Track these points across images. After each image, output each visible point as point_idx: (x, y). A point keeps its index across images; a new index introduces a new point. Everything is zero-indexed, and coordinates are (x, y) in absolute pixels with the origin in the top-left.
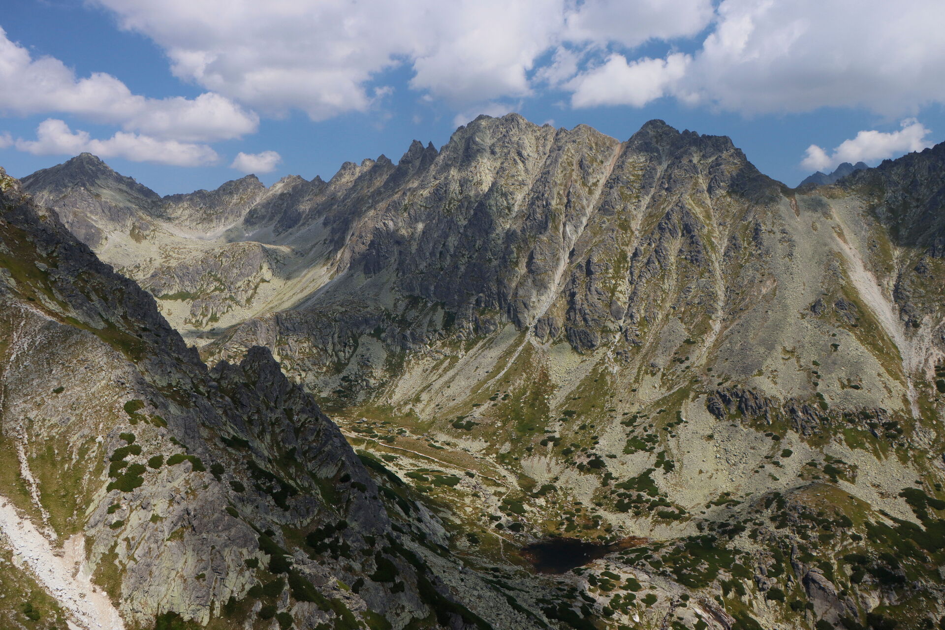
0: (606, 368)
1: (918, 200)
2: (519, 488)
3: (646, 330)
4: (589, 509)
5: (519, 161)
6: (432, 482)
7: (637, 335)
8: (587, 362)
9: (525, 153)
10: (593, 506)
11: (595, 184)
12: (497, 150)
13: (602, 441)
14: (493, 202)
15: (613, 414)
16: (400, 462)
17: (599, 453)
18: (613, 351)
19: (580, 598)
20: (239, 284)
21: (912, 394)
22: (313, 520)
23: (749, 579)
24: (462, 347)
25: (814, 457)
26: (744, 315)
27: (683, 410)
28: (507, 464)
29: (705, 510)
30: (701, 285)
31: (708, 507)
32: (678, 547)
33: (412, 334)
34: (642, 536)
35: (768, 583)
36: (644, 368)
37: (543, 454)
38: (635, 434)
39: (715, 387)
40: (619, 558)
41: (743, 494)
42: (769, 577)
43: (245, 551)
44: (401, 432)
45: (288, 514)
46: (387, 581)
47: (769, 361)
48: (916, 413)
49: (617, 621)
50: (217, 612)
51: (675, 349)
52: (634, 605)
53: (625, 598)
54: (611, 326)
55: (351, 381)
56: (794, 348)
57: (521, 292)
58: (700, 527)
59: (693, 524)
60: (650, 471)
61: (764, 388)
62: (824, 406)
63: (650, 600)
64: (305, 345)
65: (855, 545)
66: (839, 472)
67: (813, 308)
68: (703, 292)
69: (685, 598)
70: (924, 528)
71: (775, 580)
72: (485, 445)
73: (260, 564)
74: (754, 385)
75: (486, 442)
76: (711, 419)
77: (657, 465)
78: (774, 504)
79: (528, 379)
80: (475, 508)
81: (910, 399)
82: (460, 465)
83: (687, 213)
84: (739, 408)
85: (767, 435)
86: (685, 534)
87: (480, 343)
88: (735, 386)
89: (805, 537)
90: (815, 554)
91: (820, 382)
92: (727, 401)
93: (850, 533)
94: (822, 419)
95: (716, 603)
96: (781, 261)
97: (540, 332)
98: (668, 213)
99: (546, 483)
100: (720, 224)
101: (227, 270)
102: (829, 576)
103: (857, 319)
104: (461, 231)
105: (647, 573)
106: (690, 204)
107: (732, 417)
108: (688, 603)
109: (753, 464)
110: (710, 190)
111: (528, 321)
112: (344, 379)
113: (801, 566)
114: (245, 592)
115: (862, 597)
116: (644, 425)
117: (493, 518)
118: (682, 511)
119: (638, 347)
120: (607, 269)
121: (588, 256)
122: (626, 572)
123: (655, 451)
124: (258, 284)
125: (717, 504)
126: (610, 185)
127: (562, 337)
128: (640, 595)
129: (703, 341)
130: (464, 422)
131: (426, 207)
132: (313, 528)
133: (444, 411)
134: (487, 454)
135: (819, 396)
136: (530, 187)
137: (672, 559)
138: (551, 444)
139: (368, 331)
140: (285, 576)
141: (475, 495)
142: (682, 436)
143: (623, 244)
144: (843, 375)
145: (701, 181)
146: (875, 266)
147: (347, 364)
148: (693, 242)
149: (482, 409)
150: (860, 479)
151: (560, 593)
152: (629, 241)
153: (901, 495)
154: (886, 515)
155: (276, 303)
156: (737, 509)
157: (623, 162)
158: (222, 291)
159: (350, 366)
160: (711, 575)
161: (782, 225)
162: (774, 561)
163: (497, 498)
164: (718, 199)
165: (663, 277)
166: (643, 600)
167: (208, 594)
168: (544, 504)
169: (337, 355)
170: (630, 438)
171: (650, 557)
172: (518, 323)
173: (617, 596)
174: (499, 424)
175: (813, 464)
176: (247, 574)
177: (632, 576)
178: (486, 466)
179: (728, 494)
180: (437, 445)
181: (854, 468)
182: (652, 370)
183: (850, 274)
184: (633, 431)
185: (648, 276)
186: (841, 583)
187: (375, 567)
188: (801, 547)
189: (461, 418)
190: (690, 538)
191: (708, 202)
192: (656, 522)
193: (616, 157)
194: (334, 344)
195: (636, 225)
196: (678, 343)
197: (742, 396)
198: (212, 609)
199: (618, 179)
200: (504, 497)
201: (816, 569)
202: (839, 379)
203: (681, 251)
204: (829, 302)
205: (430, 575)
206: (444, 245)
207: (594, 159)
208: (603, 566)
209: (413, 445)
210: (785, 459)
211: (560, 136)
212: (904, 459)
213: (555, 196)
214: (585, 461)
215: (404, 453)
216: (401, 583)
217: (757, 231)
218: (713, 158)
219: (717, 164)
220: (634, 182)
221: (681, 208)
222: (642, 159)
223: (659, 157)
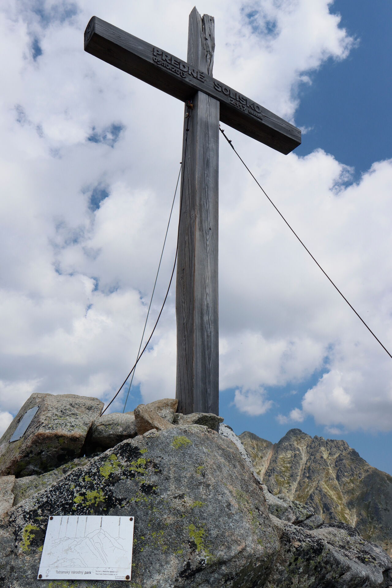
98: (311, 495)
100: (349, 504)
126: (268, 474)
145: (331, 471)
157: (276, 458)
164: (344, 485)
191: (338, 487)
193: (271, 455)
199: (274, 470)
217: (376, 509)
218: (337, 455)
219: (339, 460)
220: (284, 472)
221: (320, 491)
222: (289, 456)
223: (300, 455)
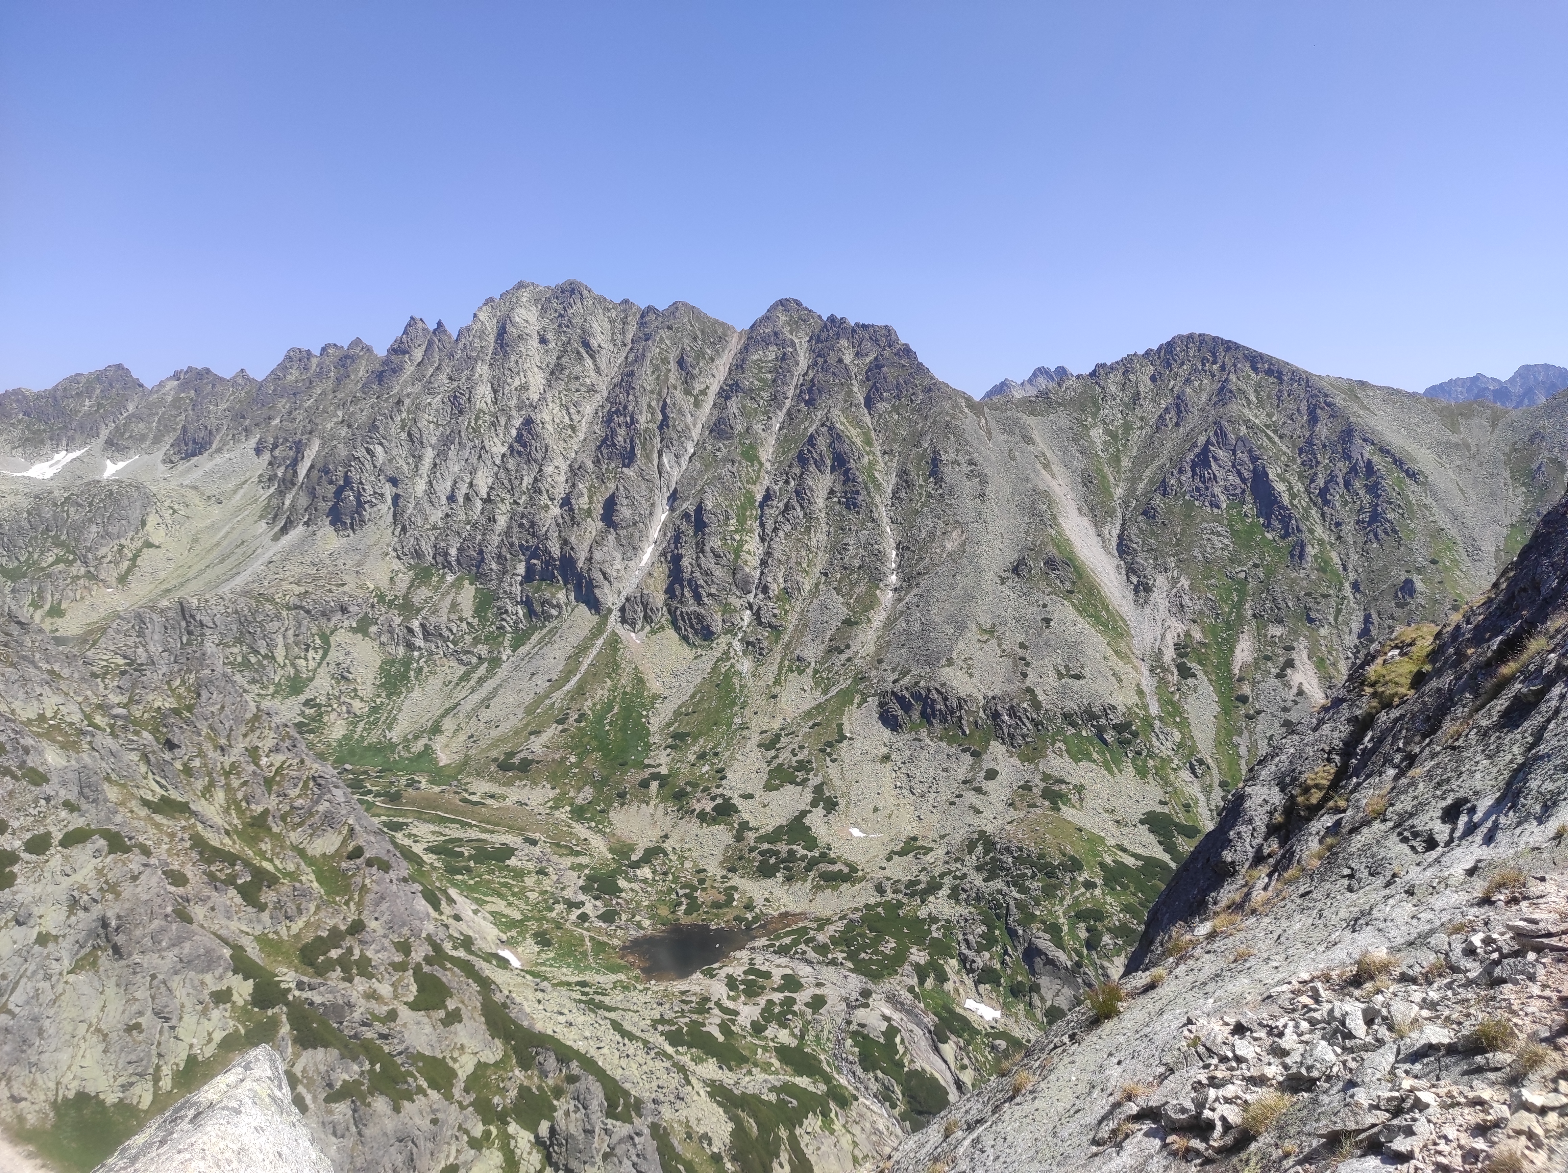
0: (732, 666)
1: (1142, 419)
2: (610, 856)
3: (787, 607)
4: (718, 878)
5: (585, 355)
6: (471, 858)
7: (775, 616)
8: (703, 659)
9: (594, 343)
10: (725, 873)
11: (703, 392)
12: (550, 336)
13: (731, 775)
14: (547, 418)
15: (746, 733)
16: (414, 831)
17: (728, 793)
18: (742, 640)
19: (716, 1011)
20: (102, 551)
21: (1148, 682)
22: (307, 924)
23: (952, 958)
24: (507, 643)
25: (1028, 777)
26: (924, 582)
27: (845, 721)
28: (589, 820)
29: (885, 864)
30: (863, 540)
31: (889, 859)
32: (852, 921)
33: (422, 626)
34: (798, 911)
35: (978, 959)
36: (786, 663)
37: (644, 801)
38: (780, 760)
39: (889, 686)
40: (768, 947)
41: (936, 837)
42: (978, 952)
43: (208, 978)
44: (412, 783)
45: (265, 916)
46: (435, 1007)
47: (961, 646)
48: (1154, 709)
49: (773, 1040)
50: (166, 1083)
51: (829, 634)
52: (794, 1013)
53: (782, 1005)
54: (735, 602)
55: (319, 706)
56: (994, 626)
57: (598, 555)
58: (880, 889)
59: (870, 886)
60: (804, 813)
61: (955, 683)
62: (1037, 705)
63: (818, 1003)
64: (235, 650)
65: (1088, 895)
66: (1061, 796)
67: (1015, 570)
68: (865, 549)
69: (866, 994)
70: (1173, 865)
71: (987, 955)
72: (552, 794)
73: (235, 997)
74: (942, 680)
75: (553, 788)
76: (887, 733)
77: (814, 804)
78: (980, 848)
79: (614, 688)
80: (543, 893)
81: (1146, 690)
82: (512, 828)
83: (839, 437)
84: (923, 714)
85: (963, 751)
86: (860, 903)
87: (536, 636)
88: (917, 683)
89: (1024, 890)
90: (1038, 913)
91: (1029, 671)
92: (906, 707)
93: (1081, 879)
94: (1036, 724)
95: (910, 996)
96: (969, 504)
97: (629, 615)
98: (812, 435)
99: (651, 845)
100: (885, 453)
101: (79, 528)
102: (1059, 943)
103: (1074, 583)
104: (498, 462)
105: (809, 962)
106: (842, 423)
107: (915, 728)
108: (870, 1001)
109: (946, 795)
110: (869, 403)
111: (610, 599)
112: (307, 703)
113: (1020, 932)
114: (214, 1045)
115: (1102, 967)
116: (792, 746)
117: (572, 905)
118: (853, 869)
119: (776, 630)
120: (727, 518)
121: (698, 499)
122: (778, 966)
123: (810, 783)
124: (139, 551)
125: (901, 854)
126: (725, 394)
127: (663, 621)
128: (803, 997)
129: (869, 620)
130: (516, 760)
131: (437, 424)
132: (309, 937)
133: (484, 743)
134: (556, 808)
135: (1030, 691)
136: (605, 394)
137: (844, 940)
138: (654, 785)
139: (346, 624)
140: (280, 1011)
141: (542, 872)
142: (847, 760)
143: (748, 482)
144: (1060, 661)
145: (856, 389)
146: (1092, 510)
147: (311, 679)
148: (848, 479)
149: (545, 737)
150: (1089, 803)
151: (686, 1008)
152: (758, 478)
153: (1142, 822)
154: (1124, 850)
155: (174, 582)
156: (930, 858)
157: (743, 361)
158: (71, 563)
159: (317, 682)
160: (899, 957)
161: (968, 453)
162: (984, 928)
163: (576, 874)
164: (880, 416)
165: (808, 530)
166: (807, 1005)
167: (149, 1054)
168: (650, 876)
169: (293, 665)
170: (774, 765)
171: (812, 939)
172: (594, 604)
173: (770, 1002)
174: (573, 759)
175: (1026, 787)
176: (216, 1014)
177: (788, 971)
178: (556, 825)
179: (915, 839)
180: (474, 798)
181: (1079, 789)
182: (799, 664)
183: (1061, 520)
184: (776, 757)
185: (788, 528)
186: (1075, 950)
187: (414, 988)
188: (1019, 905)
189: (511, 755)
190: (867, 906)
191: (867, 420)
192: (817, 888)
193: (733, 353)
194: (287, 647)
195: (766, 453)
196: (834, 624)
197: (927, 697)
198: (157, 1080)
199: (737, 385)
200: (587, 871)
201: (1041, 934)
202: (1055, 667)
203: (832, 492)
204: (1036, 560)
205: (498, 994)
206: (471, 485)
207: (700, 354)
208: (746, 960)
209: (433, 803)
210: (989, 783)
211: (647, 319)
212: (1142, 773)
213: (645, 409)
214: (709, 806)
215: (420, 816)
216: (458, 1009)
217: (935, 461)
218: (872, 357)
219: (877, 366)
220: (760, 389)
221: (830, 429)
222: (771, 356)
223: (795, 354)
